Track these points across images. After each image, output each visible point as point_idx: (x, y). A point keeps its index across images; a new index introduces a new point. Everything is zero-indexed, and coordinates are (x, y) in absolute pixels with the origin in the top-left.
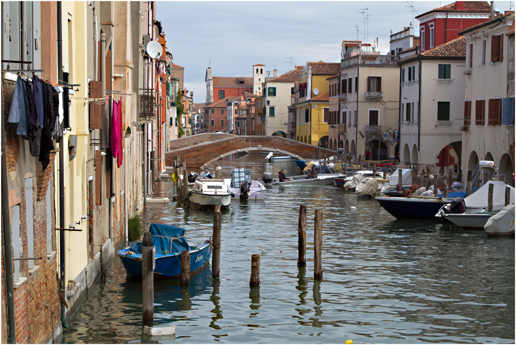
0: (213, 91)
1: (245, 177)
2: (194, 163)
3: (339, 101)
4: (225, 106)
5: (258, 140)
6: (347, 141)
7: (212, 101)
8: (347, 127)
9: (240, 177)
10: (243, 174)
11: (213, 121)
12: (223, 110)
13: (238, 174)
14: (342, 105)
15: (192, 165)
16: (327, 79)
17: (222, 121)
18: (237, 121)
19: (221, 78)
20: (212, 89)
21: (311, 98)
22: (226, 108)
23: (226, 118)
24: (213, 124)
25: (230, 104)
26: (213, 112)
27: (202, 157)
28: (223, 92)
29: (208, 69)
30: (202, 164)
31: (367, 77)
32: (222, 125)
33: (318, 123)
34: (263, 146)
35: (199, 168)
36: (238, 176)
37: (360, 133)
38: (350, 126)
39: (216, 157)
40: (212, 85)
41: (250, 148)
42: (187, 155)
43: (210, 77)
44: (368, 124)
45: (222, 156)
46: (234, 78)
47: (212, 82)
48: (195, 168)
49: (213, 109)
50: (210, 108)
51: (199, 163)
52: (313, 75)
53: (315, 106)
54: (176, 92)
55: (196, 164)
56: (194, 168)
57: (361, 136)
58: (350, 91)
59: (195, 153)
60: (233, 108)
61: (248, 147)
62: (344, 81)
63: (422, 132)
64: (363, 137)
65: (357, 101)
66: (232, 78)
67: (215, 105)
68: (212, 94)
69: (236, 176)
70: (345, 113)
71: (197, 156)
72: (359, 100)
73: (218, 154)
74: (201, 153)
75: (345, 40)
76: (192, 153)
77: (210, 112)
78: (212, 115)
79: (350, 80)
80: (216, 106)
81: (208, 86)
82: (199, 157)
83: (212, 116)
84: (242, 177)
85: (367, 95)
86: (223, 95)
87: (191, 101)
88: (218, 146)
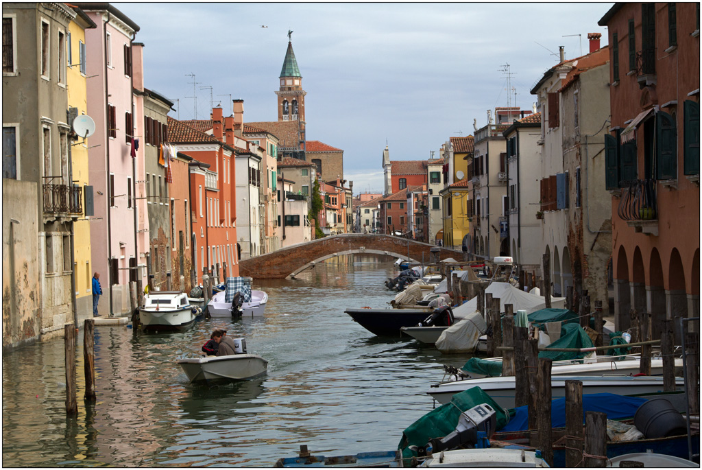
0: (392, 179)
1: (242, 288)
2: (278, 272)
3: (474, 186)
4: (405, 198)
5: (360, 240)
6: (482, 237)
7: (390, 192)
8: (481, 219)
9: (236, 288)
10: (240, 284)
11: (390, 218)
12: (403, 204)
13: (234, 284)
14: (476, 190)
15: (275, 275)
16: (465, 159)
17: (402, 218)
18: (418, 217)
19: (401, 162)
20: (389, 176)
21: (454, 182)
22: (406, 201)
23: (406, 213)
24: (390, 222)
25: (409, 196)
26: (389, 207)
27: (288, 264)
28: (404, 181)
29: (385, 152)
30: (289, 273)
31: (499, 153)
32: (402, 223)
33: (461, 216)
34: (367, 248)
35: (284, 278)
36: (234, 287)
37: (493, 227)
38: (483, 217)
39: (306, 264)
40: (389, 172)
41: (350, 250)
42: (269, 263)
43: (387, 162)
44: (503, 215)
45: (313, 262)
46: (419, 162)
47: (389, 168)
48: (279, 278)
49: (389, 203)
50: (385, 201)
51: (284, 272)
52: (455, 153)
53: (457, 194)
54: (313, 182)
55: (281, 273)
56: (277, 278)
57: (494, 231)
58: (482, 174)
59: (279, 260)
60: (413, 201)
61: (347, 249)
62: (477, 159)
63: (522, 222)
64: (497, 232)
65: (487, 186)
66: (416, 162)
67: (393, 197)
68: (390, 184)
69: (231, 287)
70: (479, 201)
71: (282, 264)
72: (490, 184)
73: (308, 260)
74: (286, 259)
75: (498, 106)
76: (275, 260)
77: (386, 206)
78: (389, 211)
79: (482, 157)
80: (393, 199)
81: (386, 173)
82: (284, 265)
83: (389, 213)
84: (239, 287)
85: (500, 177)
86: (404, 184)
87: (349, 194)
88: (308, 249)
